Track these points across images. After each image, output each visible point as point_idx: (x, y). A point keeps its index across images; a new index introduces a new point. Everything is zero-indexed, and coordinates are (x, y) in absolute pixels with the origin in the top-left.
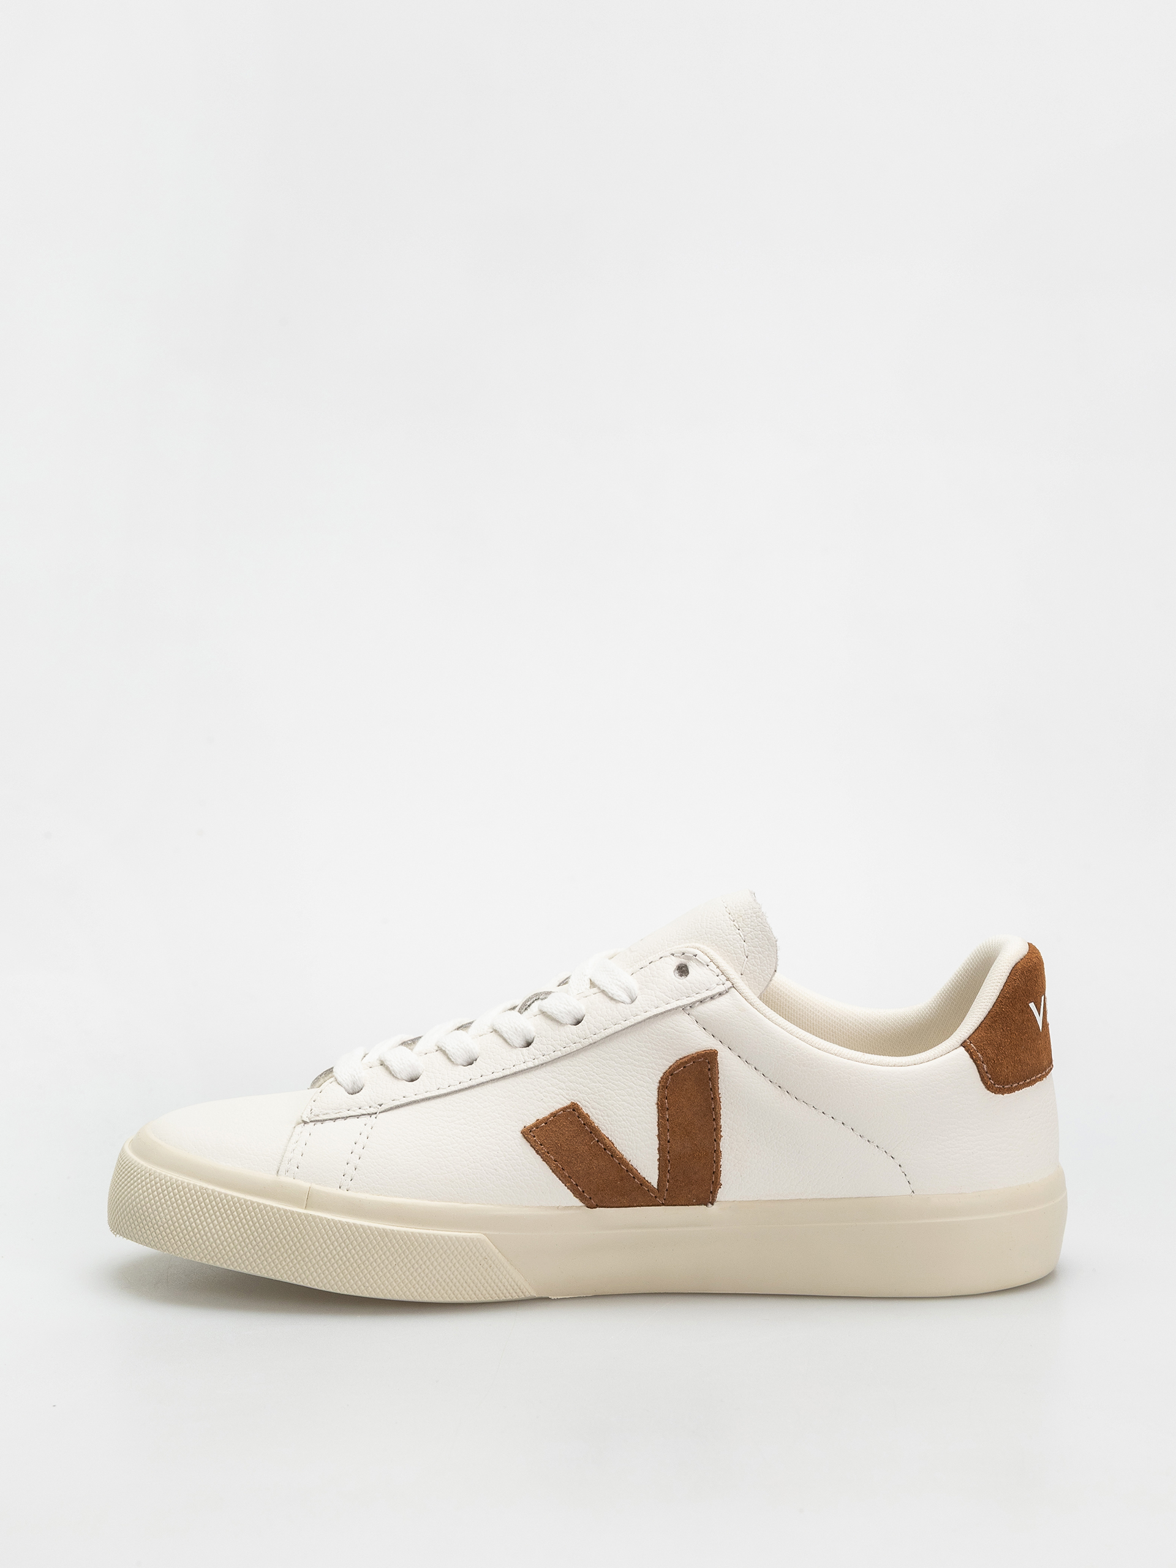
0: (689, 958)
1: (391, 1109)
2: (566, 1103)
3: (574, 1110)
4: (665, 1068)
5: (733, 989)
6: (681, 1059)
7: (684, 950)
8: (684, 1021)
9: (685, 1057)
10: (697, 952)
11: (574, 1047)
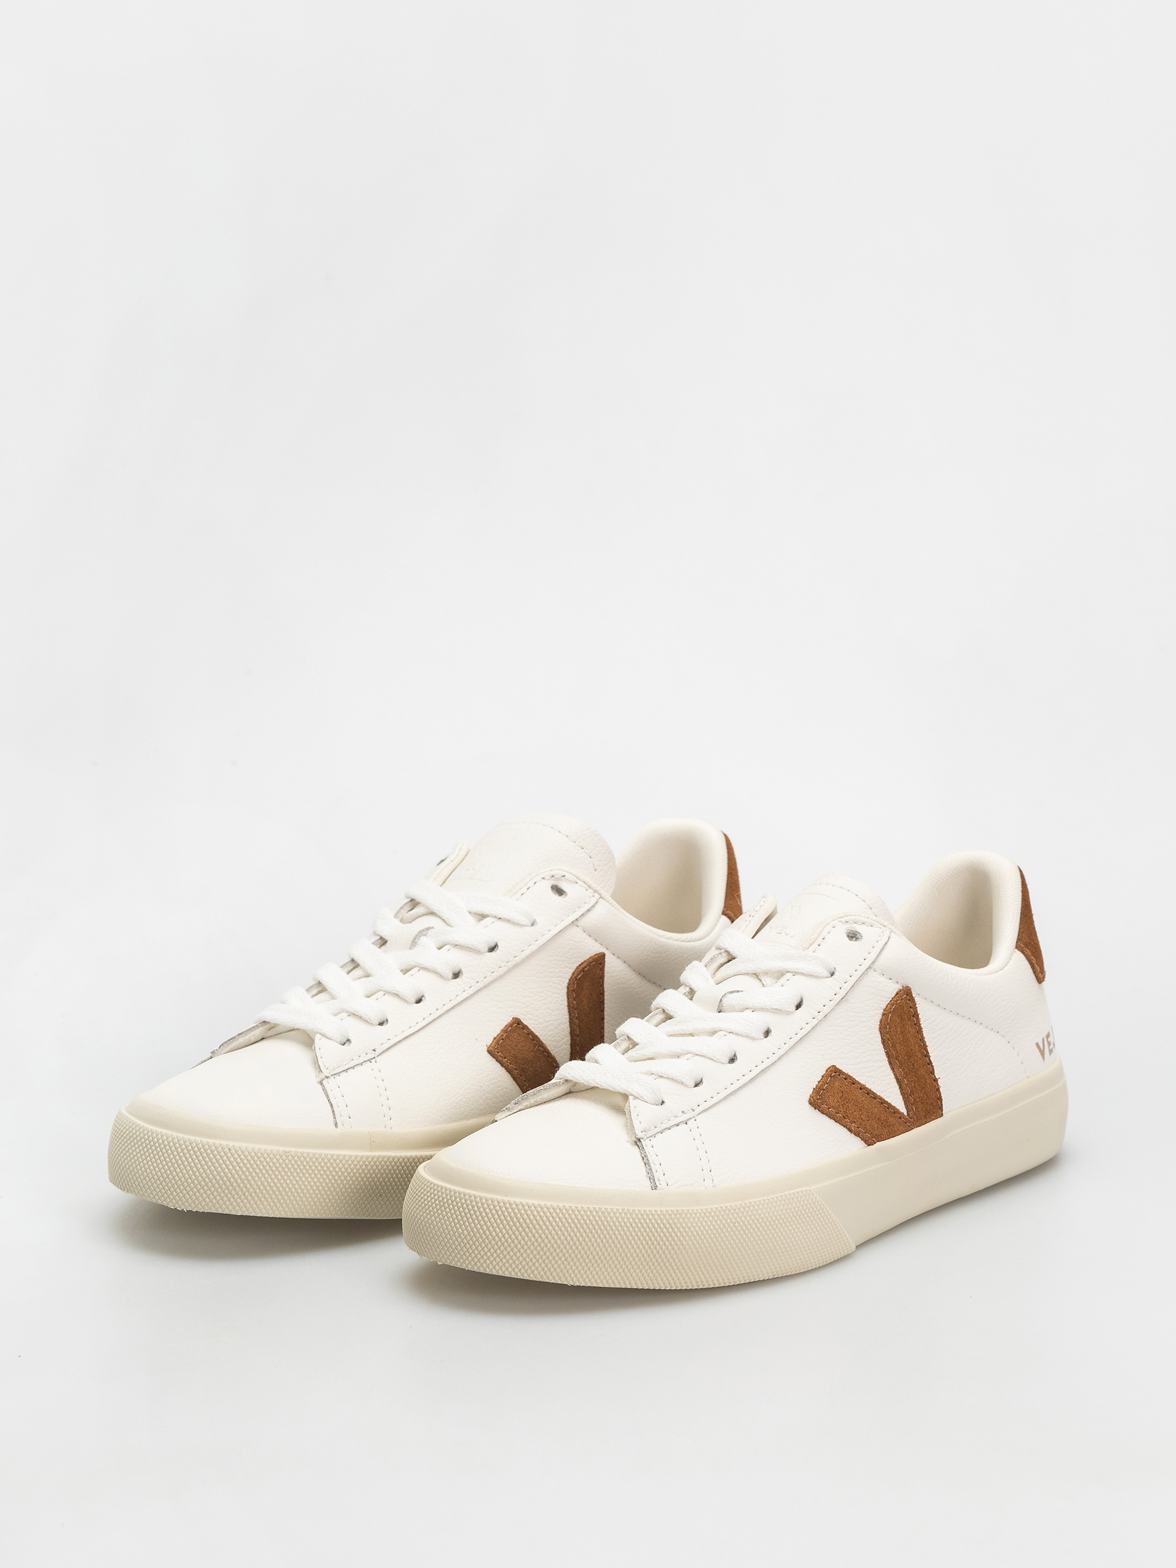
0: (558, 879)
1: (384, 1052)
2: (509, 1020)
3: (518, 1024)
4: (569, 975)
5: (601, 899)
6: (580, 965)
7: (552, 873)
8: (576, 933)
9: (582, 963)
10: (564, 873)
11: (501, 971)
